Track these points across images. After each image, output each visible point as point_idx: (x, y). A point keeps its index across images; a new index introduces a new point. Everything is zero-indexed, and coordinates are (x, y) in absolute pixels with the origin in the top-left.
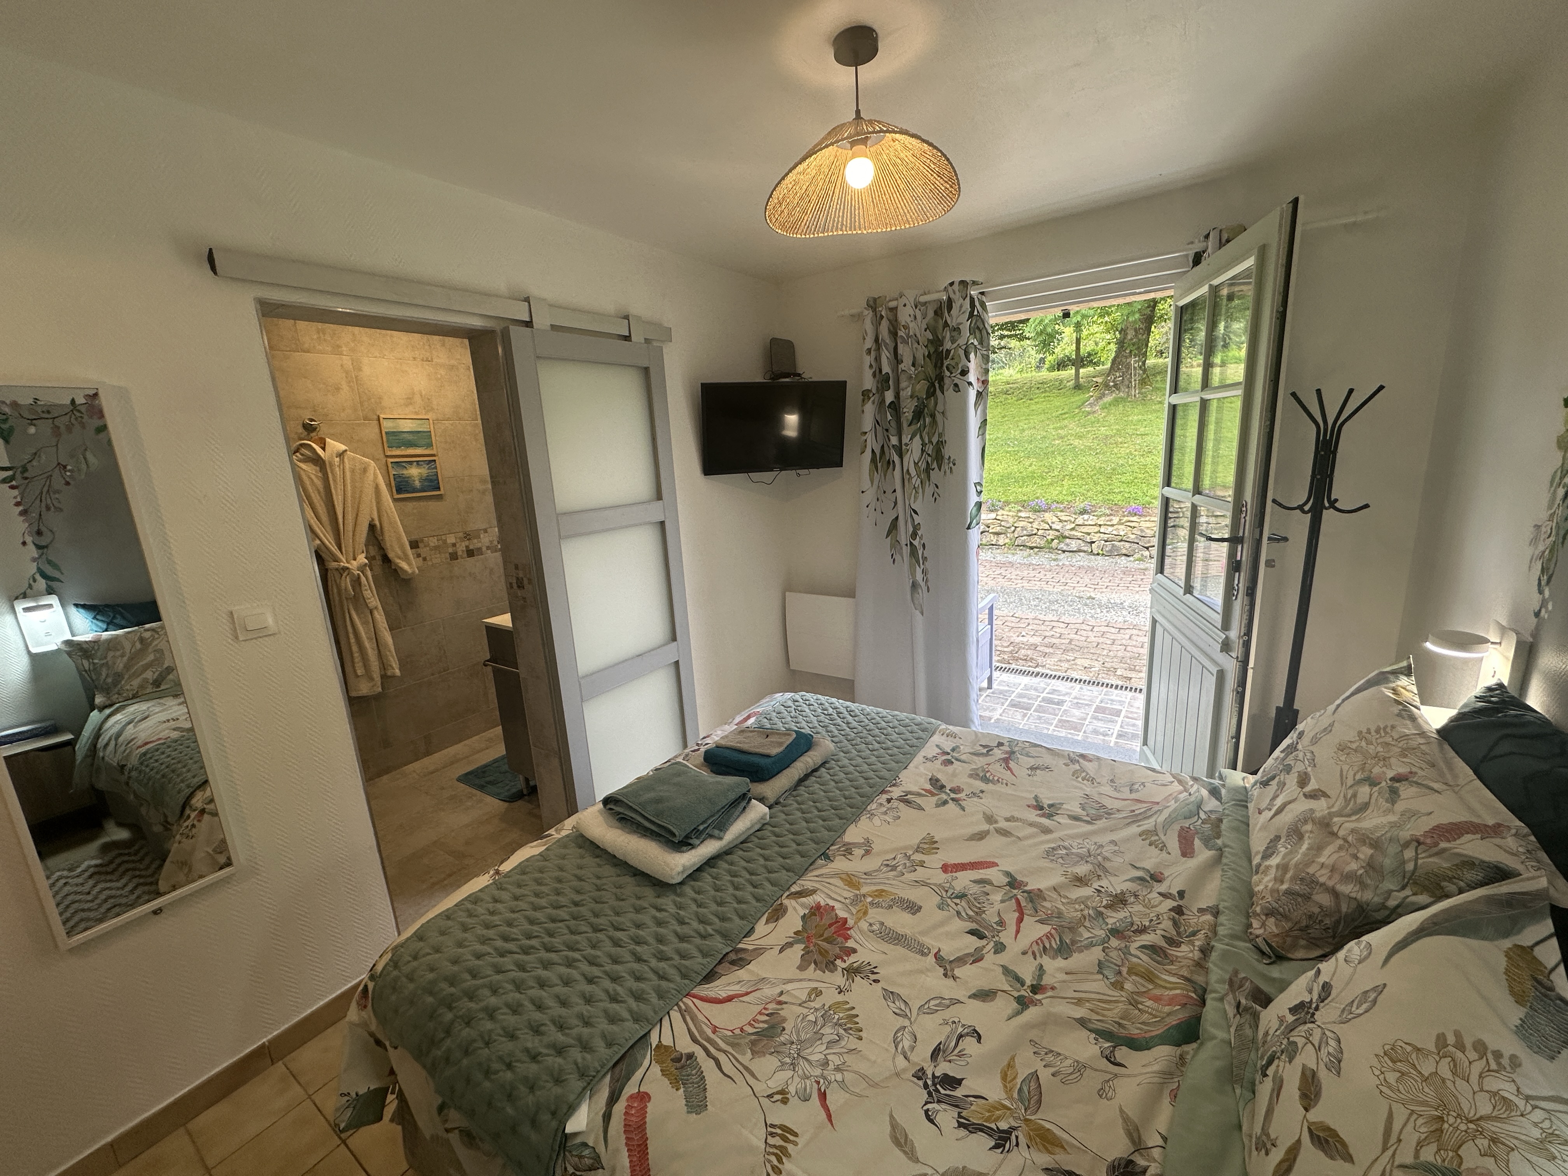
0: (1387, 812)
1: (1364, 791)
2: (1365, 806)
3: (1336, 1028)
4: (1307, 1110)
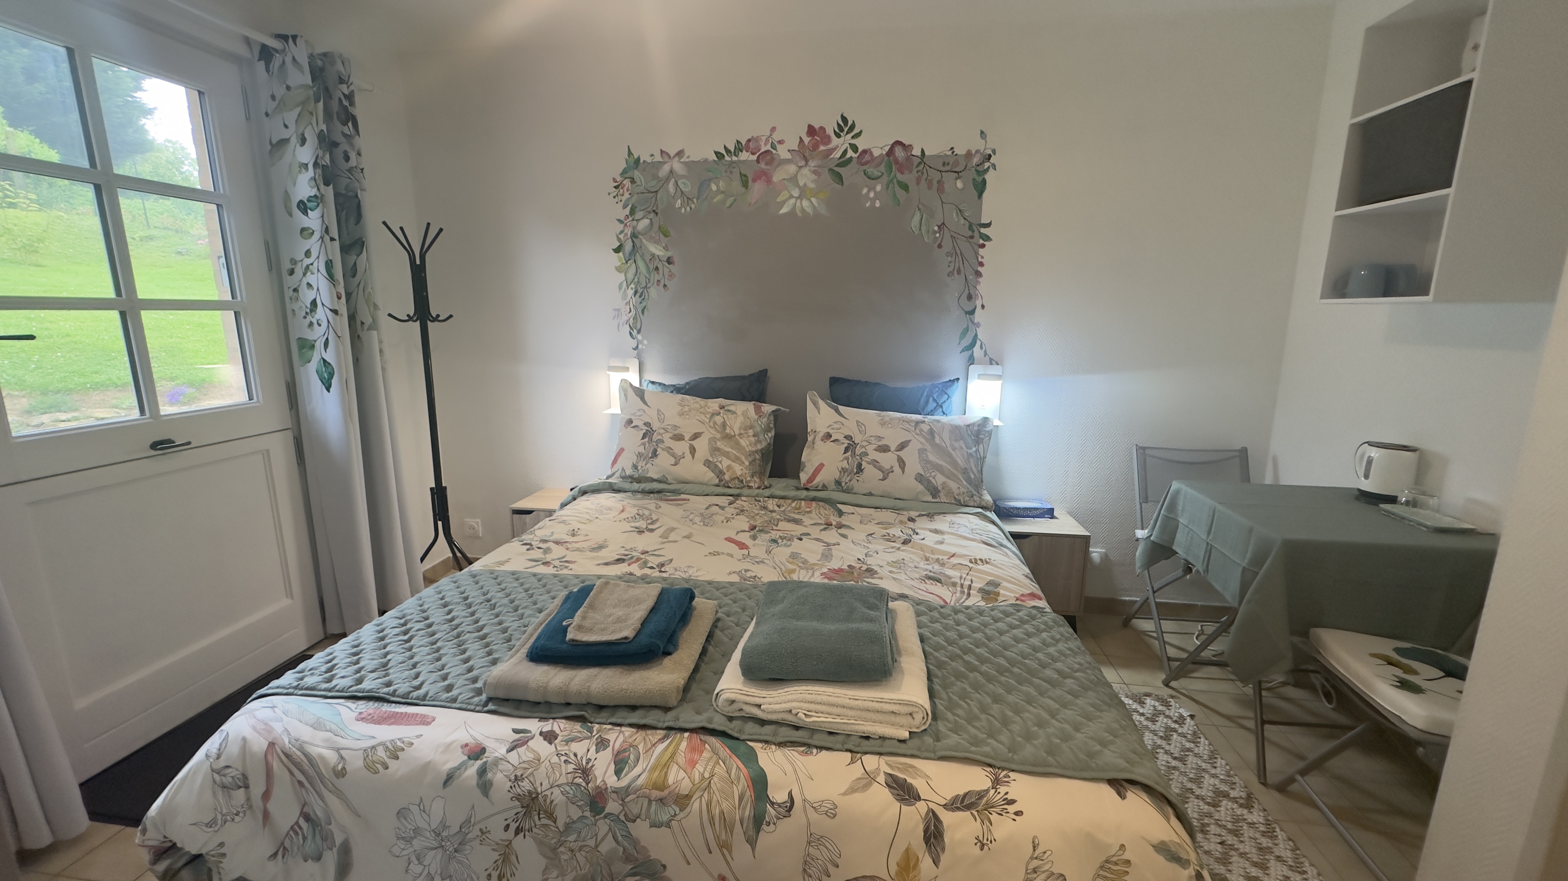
0: (735, 418)
2: (725, 423)
3: (866, 436)
4: (890, 451)
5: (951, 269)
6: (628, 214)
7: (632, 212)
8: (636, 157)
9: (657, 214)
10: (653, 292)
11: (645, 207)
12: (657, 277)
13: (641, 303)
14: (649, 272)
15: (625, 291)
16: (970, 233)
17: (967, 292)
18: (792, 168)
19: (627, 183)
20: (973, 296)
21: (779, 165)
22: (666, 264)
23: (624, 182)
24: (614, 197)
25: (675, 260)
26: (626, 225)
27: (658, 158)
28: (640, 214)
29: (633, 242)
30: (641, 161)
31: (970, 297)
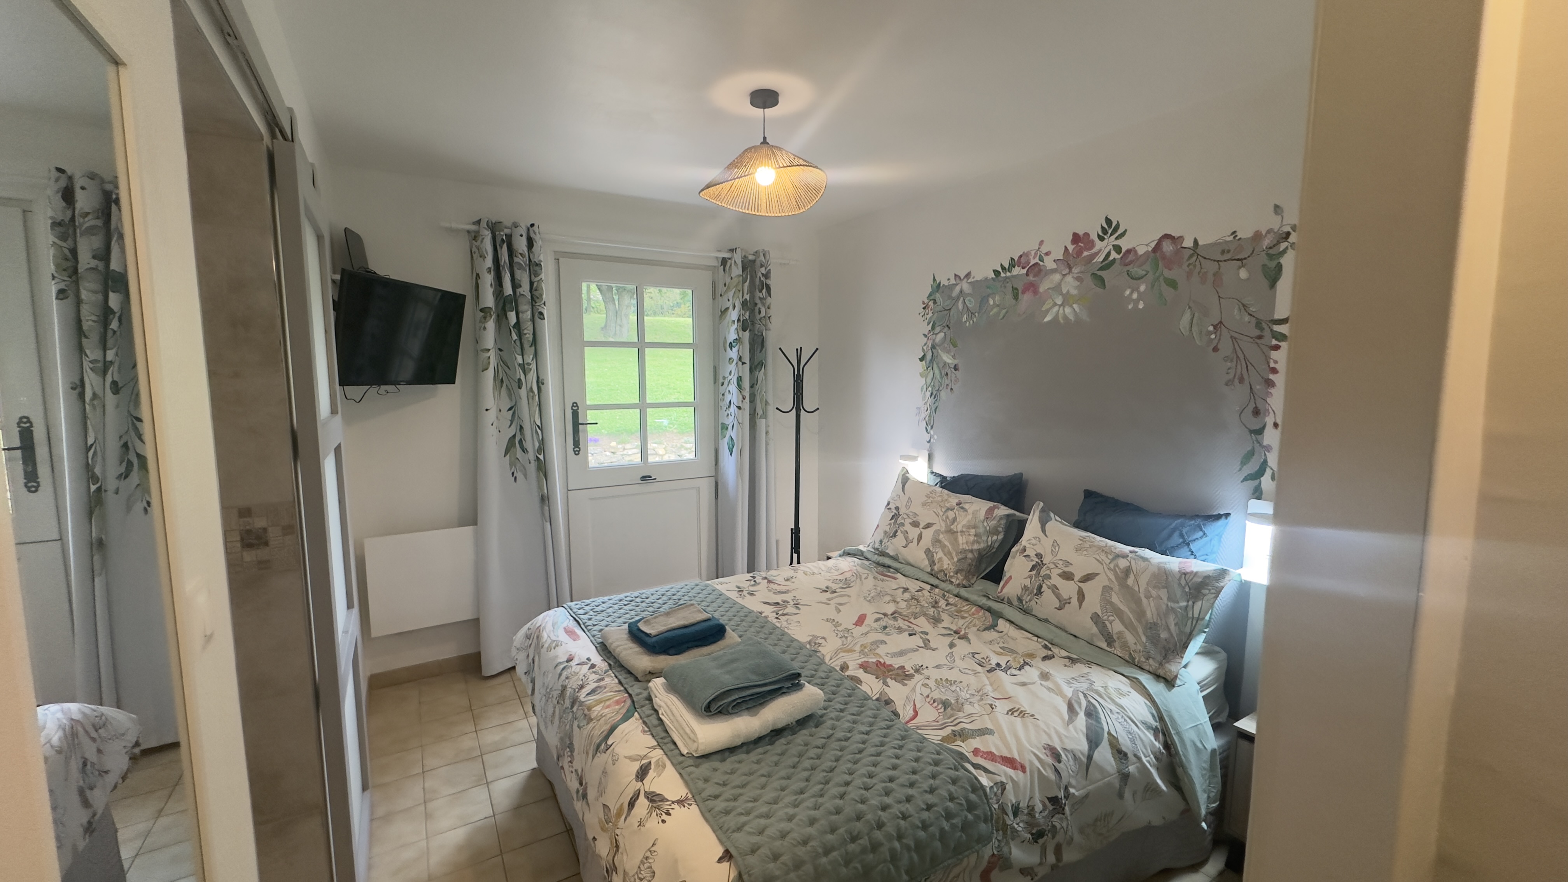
0: (966, 516)
1: (951, 514)
2: (955, 519)
3: (1057, 558)
4: (1073, 580)
5: (1231, 376)
6: (930, 329)
7: (933, 328)
8: (938, 282)
9: (949, 328)
10: (943, 394)
11: (941, 323)
12: (947, 382)
13: (934, 403)
14: (942, 377)
15: (925, 393)
16: (1257, 332)
17: (1252, 406)
18: (1057, 277)
19: (931, 304)
20: (1262, 411)
21: (1046, 275)
22: (953, 370)
23: (929, 304)
24: (922, 316)
25: (960, 366)
26: (928, 338)
27: (953, 281)
28: (937, 329)
29: (932, 352)
30: (941, 285)
31: (1256, 412)
